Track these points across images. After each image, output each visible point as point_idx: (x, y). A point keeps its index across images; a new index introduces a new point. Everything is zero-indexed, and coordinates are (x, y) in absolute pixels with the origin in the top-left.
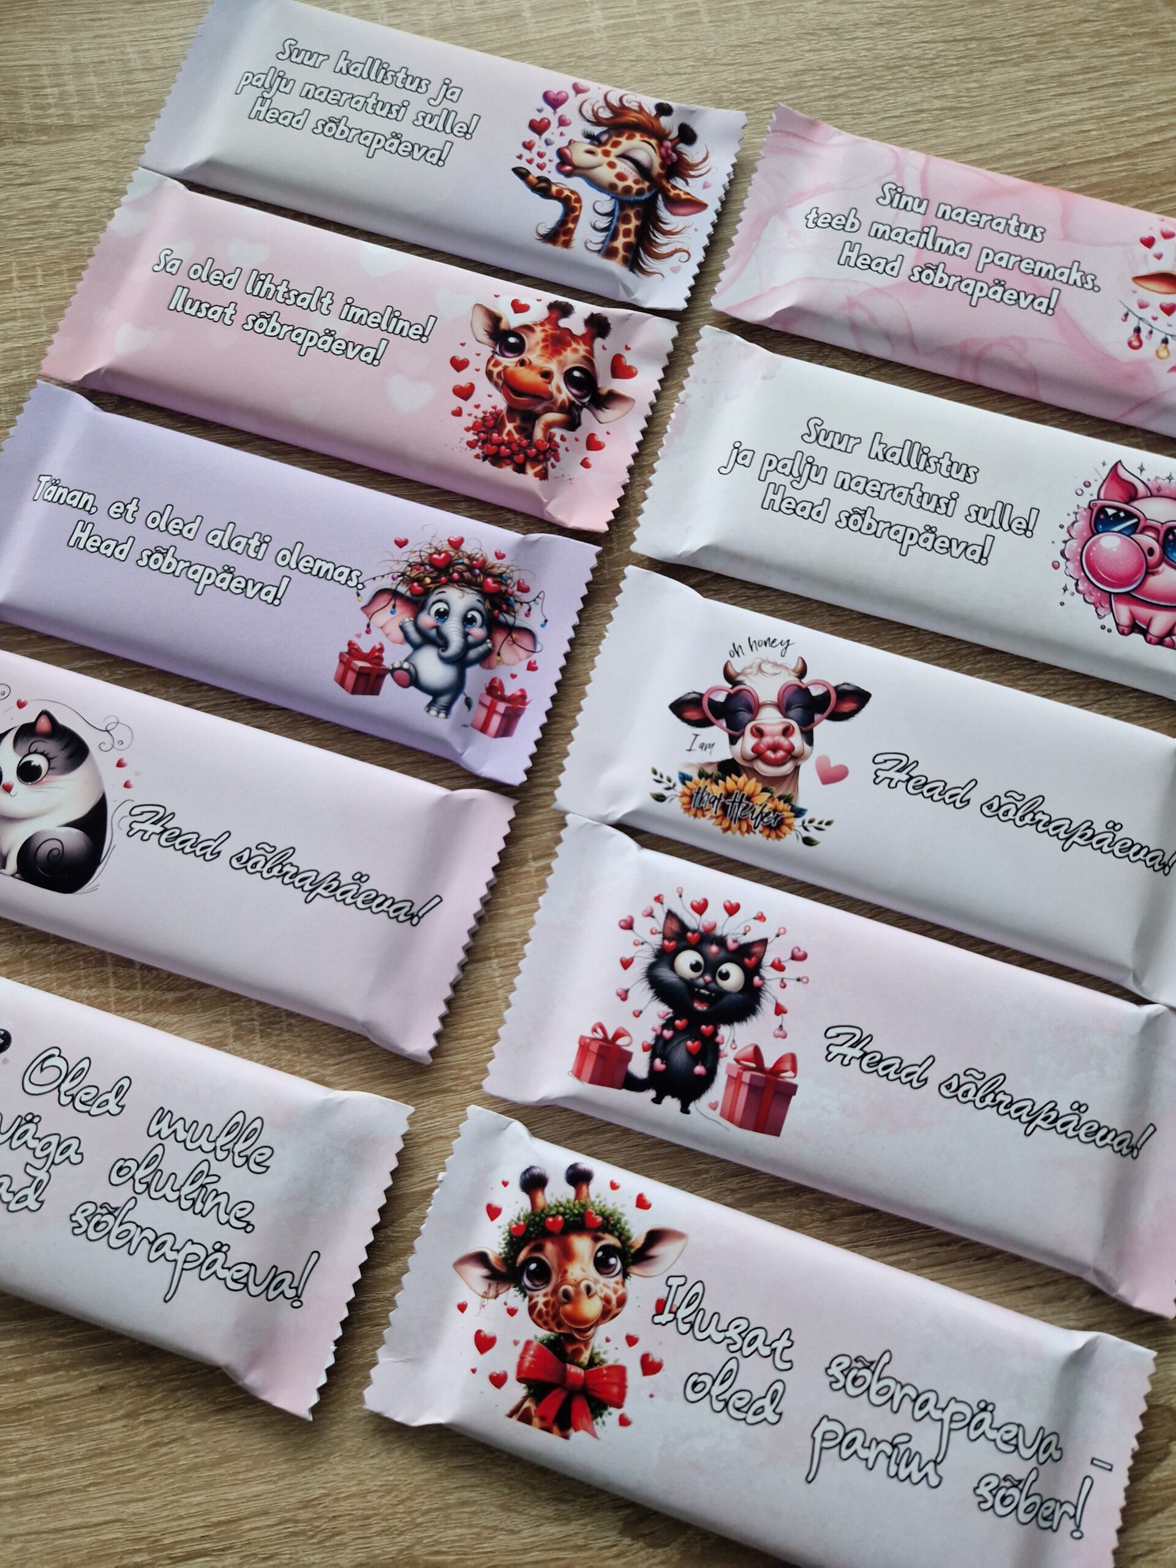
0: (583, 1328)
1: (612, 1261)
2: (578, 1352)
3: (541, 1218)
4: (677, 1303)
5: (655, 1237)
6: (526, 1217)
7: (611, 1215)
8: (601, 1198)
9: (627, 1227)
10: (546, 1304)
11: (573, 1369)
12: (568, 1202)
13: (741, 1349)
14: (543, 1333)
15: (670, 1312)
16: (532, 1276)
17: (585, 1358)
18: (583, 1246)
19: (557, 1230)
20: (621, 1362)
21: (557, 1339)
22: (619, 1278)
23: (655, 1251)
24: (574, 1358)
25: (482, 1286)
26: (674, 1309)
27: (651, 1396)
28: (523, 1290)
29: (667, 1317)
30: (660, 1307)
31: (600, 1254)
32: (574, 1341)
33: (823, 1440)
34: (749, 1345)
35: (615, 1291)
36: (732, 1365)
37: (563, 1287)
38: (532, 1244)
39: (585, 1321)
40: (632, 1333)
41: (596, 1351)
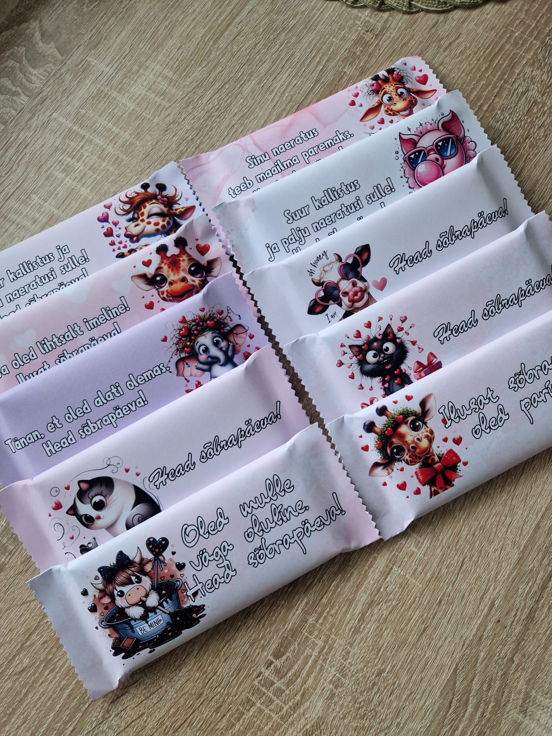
0: (428, 451)
1: (417, 424)
2: (434, 459)
3: (383, 435)
4: (448, 415)
5: (423, 404)
6: (378, 439)
7: (403, 411)
8: (396, 410)
9: (412, 410)
10: (410, 457)
11: (436, 466)
12: (387, 421)
13: (479, 408)
14: (417, 466)
15: (449, 420)
16: (397, 454)
17: (437, 459)
18: (404, 429)
19: (392, 433)
20: (448, 449)
21: (423, 463)
22: (424, 426)
23: (427, 408)
24: (434, 462)
25: (385, 472)
26: (449, 418)
27: (466, 449)
28: (399, 460)
29: (449, 422)
30: (444, 422)
31: (412, 426)
32: (429, 457)
33: (526, 408)
34: (481, 405)
35: (427, 431)
36: (481, 415)
37: (410, 446)
38: (388, 445)
39: (426, 449)
40: (444, 438)
41: (438, 454)
